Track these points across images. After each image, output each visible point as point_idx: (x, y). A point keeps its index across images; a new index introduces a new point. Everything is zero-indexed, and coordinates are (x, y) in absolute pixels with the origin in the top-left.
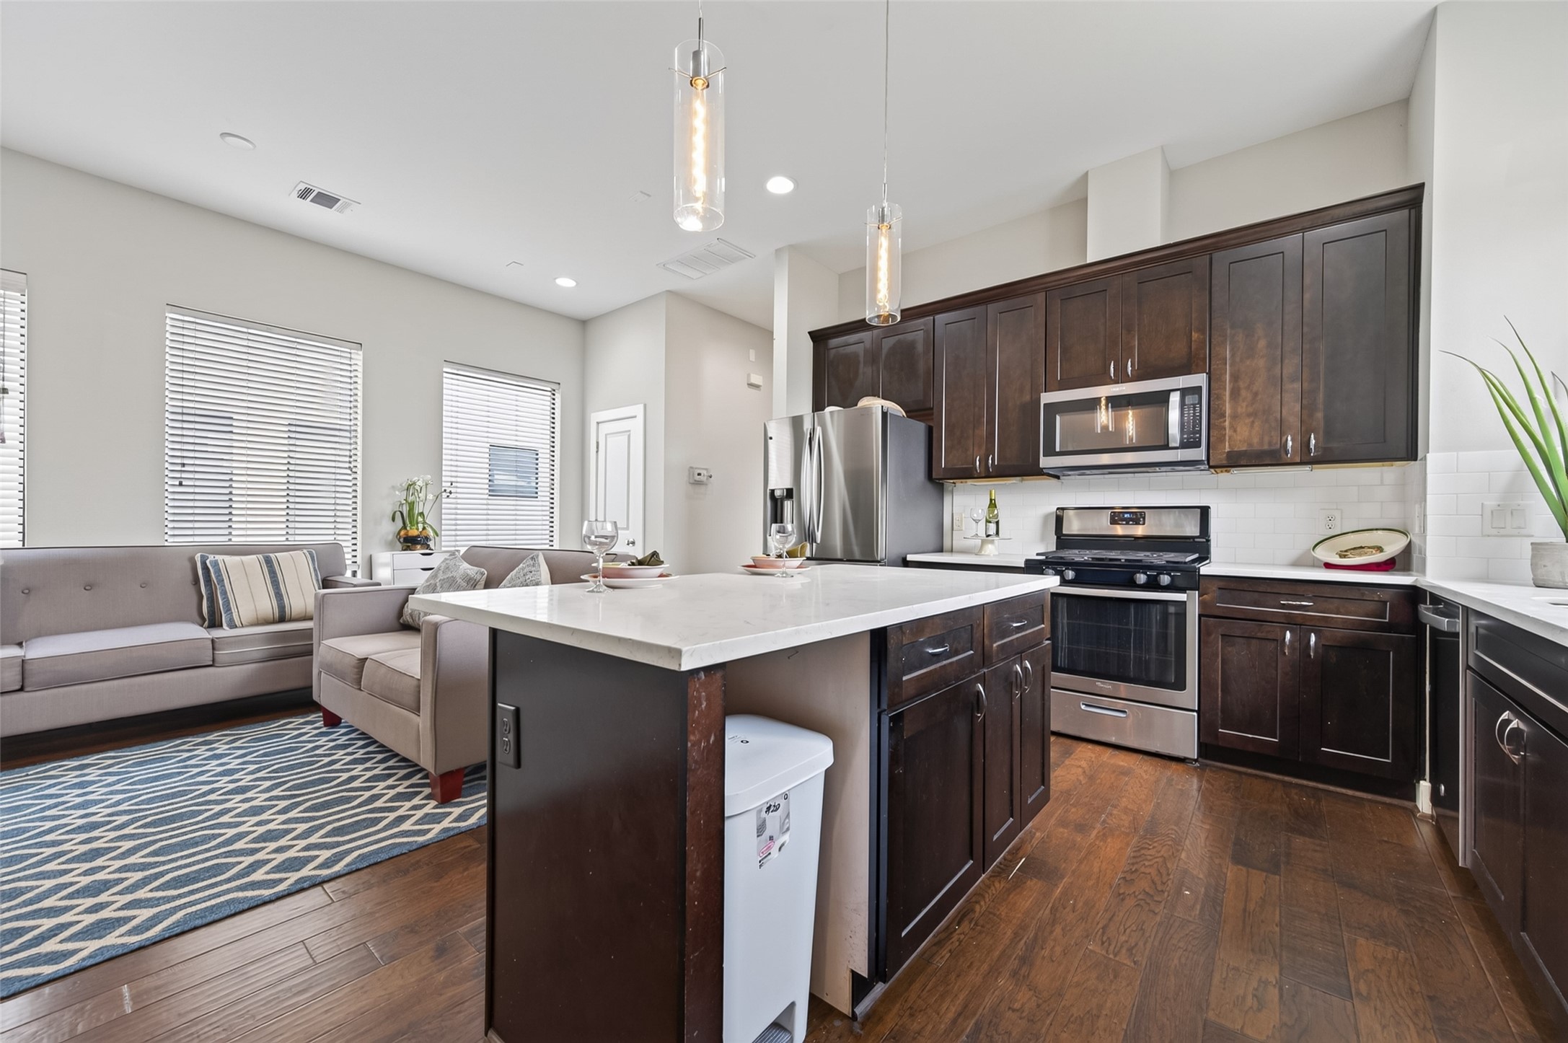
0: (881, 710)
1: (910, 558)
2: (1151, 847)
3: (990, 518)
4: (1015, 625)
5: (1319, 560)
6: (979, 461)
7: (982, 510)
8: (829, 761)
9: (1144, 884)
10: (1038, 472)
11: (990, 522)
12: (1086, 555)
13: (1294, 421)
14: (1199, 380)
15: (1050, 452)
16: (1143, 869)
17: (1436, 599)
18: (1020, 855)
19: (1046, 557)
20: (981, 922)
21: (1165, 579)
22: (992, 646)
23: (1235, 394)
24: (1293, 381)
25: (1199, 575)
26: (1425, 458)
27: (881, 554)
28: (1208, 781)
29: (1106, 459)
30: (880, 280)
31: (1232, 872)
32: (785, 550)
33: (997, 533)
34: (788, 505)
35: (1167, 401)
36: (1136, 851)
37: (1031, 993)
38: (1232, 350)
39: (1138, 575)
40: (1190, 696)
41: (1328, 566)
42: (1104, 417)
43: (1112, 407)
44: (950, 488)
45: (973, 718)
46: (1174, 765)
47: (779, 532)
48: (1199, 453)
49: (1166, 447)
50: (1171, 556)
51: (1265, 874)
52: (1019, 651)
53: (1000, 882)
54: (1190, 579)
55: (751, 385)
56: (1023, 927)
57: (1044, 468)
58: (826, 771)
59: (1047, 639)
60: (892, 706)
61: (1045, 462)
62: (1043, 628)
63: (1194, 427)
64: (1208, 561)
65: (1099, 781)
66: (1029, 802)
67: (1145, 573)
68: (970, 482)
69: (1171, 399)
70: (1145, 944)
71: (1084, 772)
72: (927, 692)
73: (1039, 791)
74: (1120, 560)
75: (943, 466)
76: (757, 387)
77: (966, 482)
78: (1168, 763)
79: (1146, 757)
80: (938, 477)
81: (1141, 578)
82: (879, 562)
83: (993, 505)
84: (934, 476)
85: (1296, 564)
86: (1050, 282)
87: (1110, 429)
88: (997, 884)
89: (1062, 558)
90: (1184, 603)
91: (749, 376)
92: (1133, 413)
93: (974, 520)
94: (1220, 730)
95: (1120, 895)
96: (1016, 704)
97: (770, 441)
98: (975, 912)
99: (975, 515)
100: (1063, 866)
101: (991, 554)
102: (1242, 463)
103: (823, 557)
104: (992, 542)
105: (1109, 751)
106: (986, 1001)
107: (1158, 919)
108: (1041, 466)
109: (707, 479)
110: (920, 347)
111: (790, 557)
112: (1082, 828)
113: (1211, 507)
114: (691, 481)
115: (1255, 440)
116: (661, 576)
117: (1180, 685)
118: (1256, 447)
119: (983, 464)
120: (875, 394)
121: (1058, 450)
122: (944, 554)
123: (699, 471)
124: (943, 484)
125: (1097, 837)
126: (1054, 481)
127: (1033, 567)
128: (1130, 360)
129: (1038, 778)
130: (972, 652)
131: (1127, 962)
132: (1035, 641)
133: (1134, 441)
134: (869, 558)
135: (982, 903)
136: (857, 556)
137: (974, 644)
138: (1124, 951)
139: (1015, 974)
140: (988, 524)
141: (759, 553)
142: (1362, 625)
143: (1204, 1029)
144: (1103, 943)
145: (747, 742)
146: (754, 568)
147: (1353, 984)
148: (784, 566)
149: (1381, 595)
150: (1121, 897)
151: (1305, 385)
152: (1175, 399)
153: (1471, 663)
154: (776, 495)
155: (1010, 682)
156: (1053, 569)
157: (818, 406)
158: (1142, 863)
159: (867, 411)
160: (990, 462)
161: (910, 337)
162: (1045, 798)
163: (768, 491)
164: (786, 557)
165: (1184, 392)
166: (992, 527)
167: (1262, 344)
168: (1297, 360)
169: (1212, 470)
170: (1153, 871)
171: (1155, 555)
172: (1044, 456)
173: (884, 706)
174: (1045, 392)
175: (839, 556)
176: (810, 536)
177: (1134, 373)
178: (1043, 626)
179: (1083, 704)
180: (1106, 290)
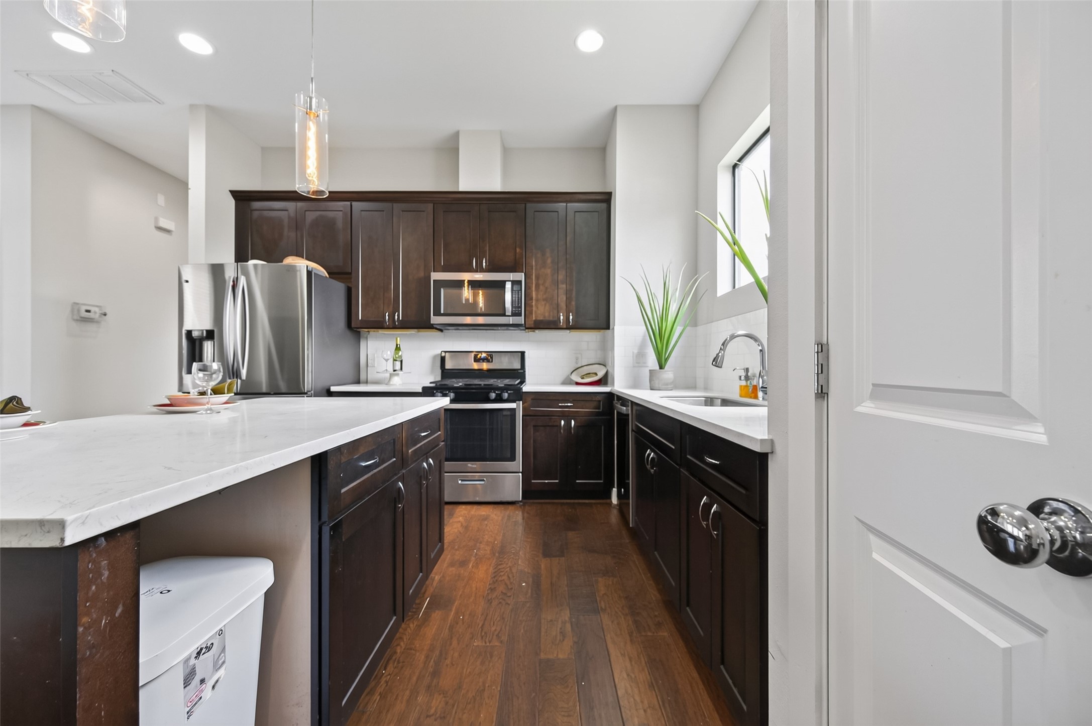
0: (321, 522)
1: (333, 389)
2: (503, 562)
3: (396, 357)
4: (423, 434)
5: (573, 380)
6: (388, 316)
7: (390, 352)
8: (270, 580)
9: (501, 588)
10: (431, 327)
11: (396, 360)
12: (460, 382)
13: (563, 305)
14: (520, 276)
15: (437, 313)
16: (500, 579)
17: (620, 398)
18: (426, 597)
19: (436, 385)
20: (401, 660)
21: (506, 395)
22: (408, 452)
23: (537, 286)
24: (563, 284)
25: (522, 392)
26: (613, 329)
27: (307, 387)
28: (528, 513)
29: (468, 320)
30: (309, 158)
31: (544, 563)
32: (210, 388)
33: (401, 369)
34: (208, 347)
35: (504, 287)
36: (495, 568)
37: (442, 695)
38: (535, 261)
39: (491, 394)
40: (518, 464)
41: (578, 384)
42: (467, 293)
43: (471, 287)
44: (365, 336)
45: (395, 507)
46: (511, 507)
47: (200, 370)
48: (521, 320)
49: (504, 315)
50: (507, 381)
51: (558, 558)
52: (424, 453)
53: (413, 624)
54: (517, 395)
55: (160, 229)
56: (432, 649)
57: (435, 324)
58: (265, 593)
59: (443, 441)
60: (331, 517)
61: (435, 320)
62: (440, 434)
63: (518, 304)
64: (524, 384)
65: (471, 528)
66: (432, 557)
67: (495, 393)
68: (381, 331)
69: (507, 286)
70: (505, 627)
71: (462, 525)
72: (361, 498)
73: (438, 547)
74: (480, 385)
75: (360, 319)
76: (168, 231)
77: (378, 331)
78: (507, 506)
79: (496, 506)
80: (356, 326)
81: (493, 395)
82: (306, 393)
83: (398, 348)
84: (353, 325)
85: (564, 383)
86: (436, 198)
87: (470, 302)
88: (411, 625)
89: (445, 385)
90: (515, 409)
91: (156, 219)
92: (482, 292)
93: (385, 359)
94: (533, 481)
95: (489, 600)
96: (424, 491)
97: (185, 284)
98: (397, 653)
99: (385, 356)
100: (455, 593)
101: (397, 384)
102: (542, 327)
103: (248, 392)
104: (398, 375)
105: (475, 507)
106: (410, 719)
107: (511, 607)
108: (432, 322)
109: (100, 316)
110: (340, 224)
111: (215, 394)
112: (463, 563)
113: (526, 352)
114: (75, 317)
115: (547, 314)
116: (25, 425)
117: (513, 458)
118: (547, 318)
119: (391, 319)
120: (299, 254)
121: (442, 312)
122: (361, 385)
123: (88, 308)
124: (359, 332)
125: (473, 567)
126: (439, 333)
127: (428, 392)
128: (484, 259)
129: (437, 538)
130: (395, 459)
131: (497, 644)
132: (434, 444)
133: (483, 310)
134: (296, 390)
135: (402, 644)
136: (284, 390)
137: (396, 453)
138: (495, 637)
139: (429, 687)
140: (395, 362)
141: (174, 392)
142: (591, 414)
143: (540, 665)
144: (482, 638)
145: (169, 591)
146: (170, 407)
147: (599, 605)
148: (208, 403)
149: (599, 398)
150: (490, 602)
151: (568, 286)
152: (508, 286)
153: (634, 429)
154: (193, 335)
155: (421, 475)
156: (441, 392)
157: (241, 256)
158: (499, 575)
159: (292, 269)
160: (396, 317)
161: (330, 214)
162: (441, 550)
163: (184, 332)
164: (211, 394)
165: (514, 283)
166: (398, 364)
167: (549, 261)
168: (564, 272)
169: (527, 330)
170: (505, 578)
171: (499, 381)
172: (434, 315)
173: (325, 517)
174: (434, 272)
175: (264, 390)
176: (236, 374)
177: (487, 267)
178: (440, 433)
179: (460, 480)
180: (470, 212)
